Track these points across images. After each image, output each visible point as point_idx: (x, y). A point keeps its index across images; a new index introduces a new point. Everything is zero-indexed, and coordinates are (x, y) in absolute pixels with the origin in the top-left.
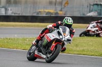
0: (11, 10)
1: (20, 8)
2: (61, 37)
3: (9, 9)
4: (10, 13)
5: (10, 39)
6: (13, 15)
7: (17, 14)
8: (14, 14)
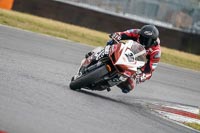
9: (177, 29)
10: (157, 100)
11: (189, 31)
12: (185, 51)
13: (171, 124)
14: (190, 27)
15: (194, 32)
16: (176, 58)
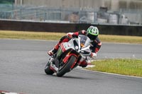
0: (126, 18)
1: (139, 15)
2: (77, 47)
3: (124, 16)
4: (124, 22)
5: (124, 61)
6: (129, 25)
7: (134, 23)
8: (131, 23)
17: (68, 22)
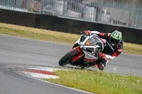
0: (108, 13)
3: (105, 11)
9: (32, 12)
10: (22, 65)
11: (40, 13)
12: (39, 28)
13: (34, 81)
14: (40, 10)
15: (43, 13)
16: (33, 33)
17: (27, 11)
